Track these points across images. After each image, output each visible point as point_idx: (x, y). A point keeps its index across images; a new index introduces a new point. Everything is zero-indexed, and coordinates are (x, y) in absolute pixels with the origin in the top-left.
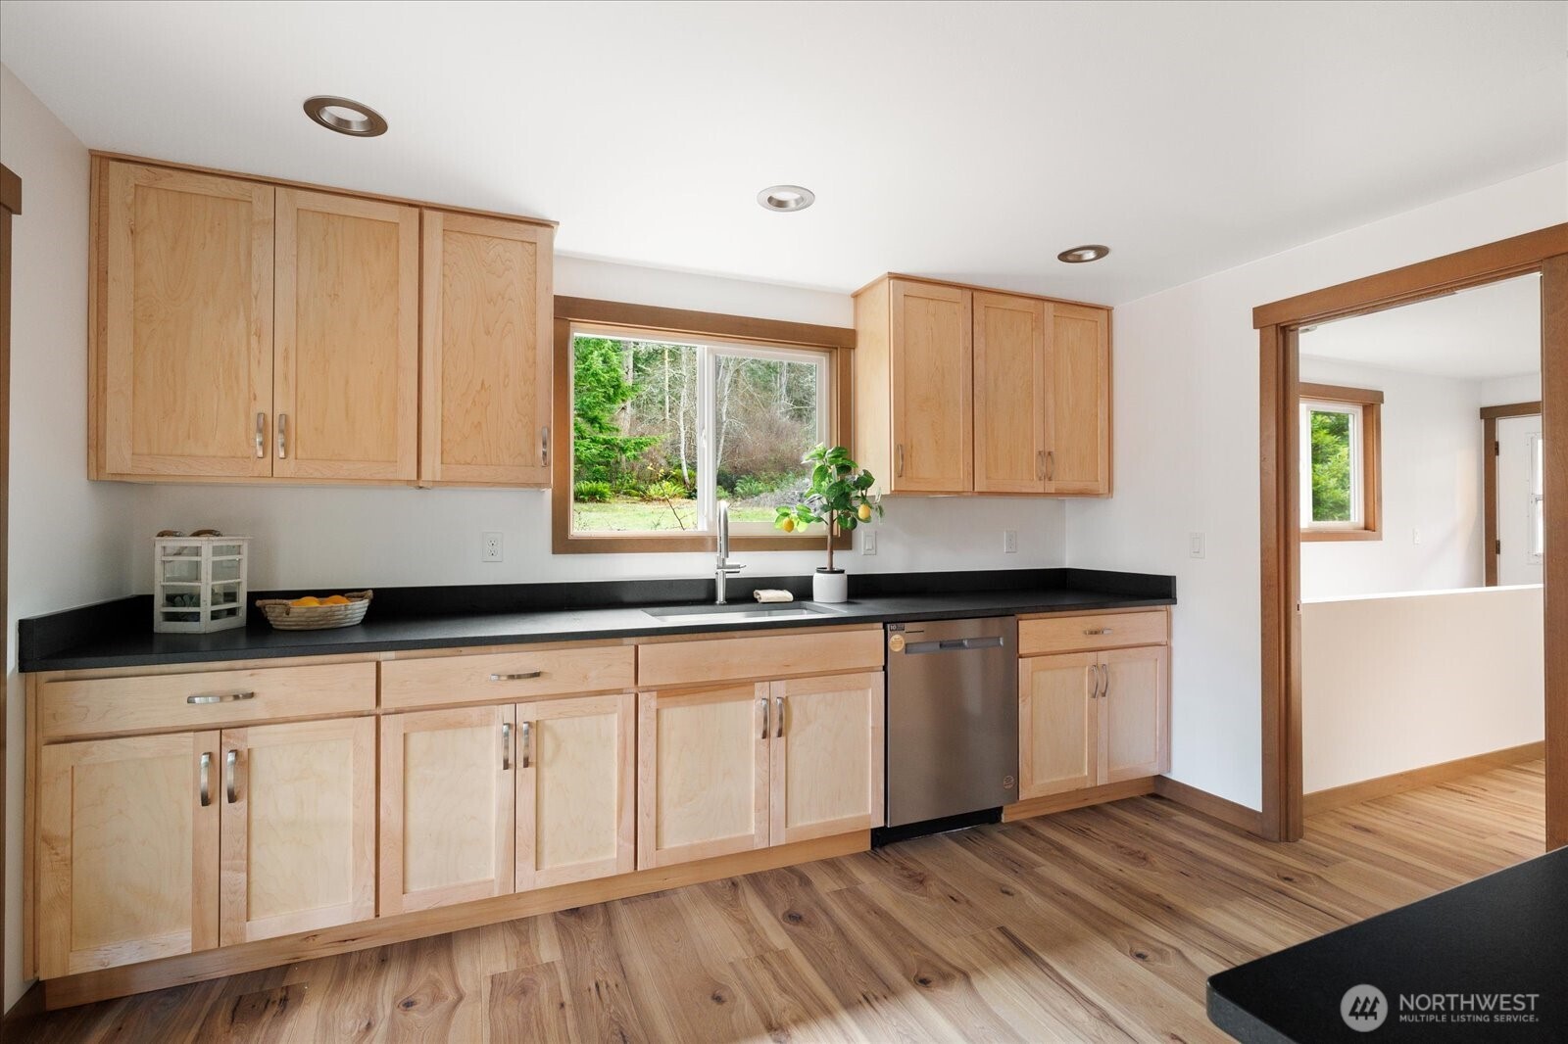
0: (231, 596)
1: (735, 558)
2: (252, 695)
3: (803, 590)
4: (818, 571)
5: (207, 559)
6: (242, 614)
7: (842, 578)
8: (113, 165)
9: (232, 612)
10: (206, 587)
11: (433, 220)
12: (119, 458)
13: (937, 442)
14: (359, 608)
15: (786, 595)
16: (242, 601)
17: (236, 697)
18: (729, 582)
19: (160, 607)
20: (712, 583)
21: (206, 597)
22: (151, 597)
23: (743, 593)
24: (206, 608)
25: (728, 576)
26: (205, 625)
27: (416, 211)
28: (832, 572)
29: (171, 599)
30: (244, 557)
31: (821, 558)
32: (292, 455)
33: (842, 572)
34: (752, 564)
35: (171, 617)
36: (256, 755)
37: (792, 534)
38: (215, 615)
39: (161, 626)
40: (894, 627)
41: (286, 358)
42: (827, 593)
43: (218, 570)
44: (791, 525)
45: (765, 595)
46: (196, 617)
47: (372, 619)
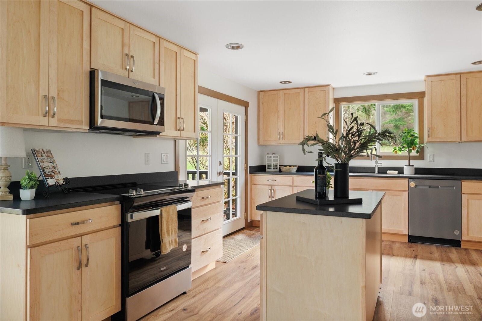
0: (276, 166)
1: (380, 161)
3: (400, 170)
4: (405, 166)
5: (272, 158)
6: (278, 169)
7: (413, 168)
8: (260, 93)
9: (277, 168)
10: (272, 163)
11: (306, 90)
12: (261, 142)
13: (445, 126)
14: (295, 169)
15: (396, 172)
16: (278, 167)
17: (274, 181)
18: (379, 168)
19: (267, 167)
20: (375, 168)
21: (272, 165)
22: (265, 166)
23: (382, 170)
24: (272, 167)
25: (379, 166)
26: (272, 170)
27: (303, 89)
28: (409, 166)
29: (268, 166)
30: (278, 158)
31: (406, 162)
32: (284, 139)
33: (413, 166)
34: (385, 163)
35: (268, 168)
36: (276, 191)
37: (397, 155)
38: (274, 169)
39: (267, 170)
40: (411, 180)
41: (283, 121)
42: (407, 172)
43: (274, 161)
44: (396, 152)
45: (389, 172)
46: (271, 168)
47: (298, 171)
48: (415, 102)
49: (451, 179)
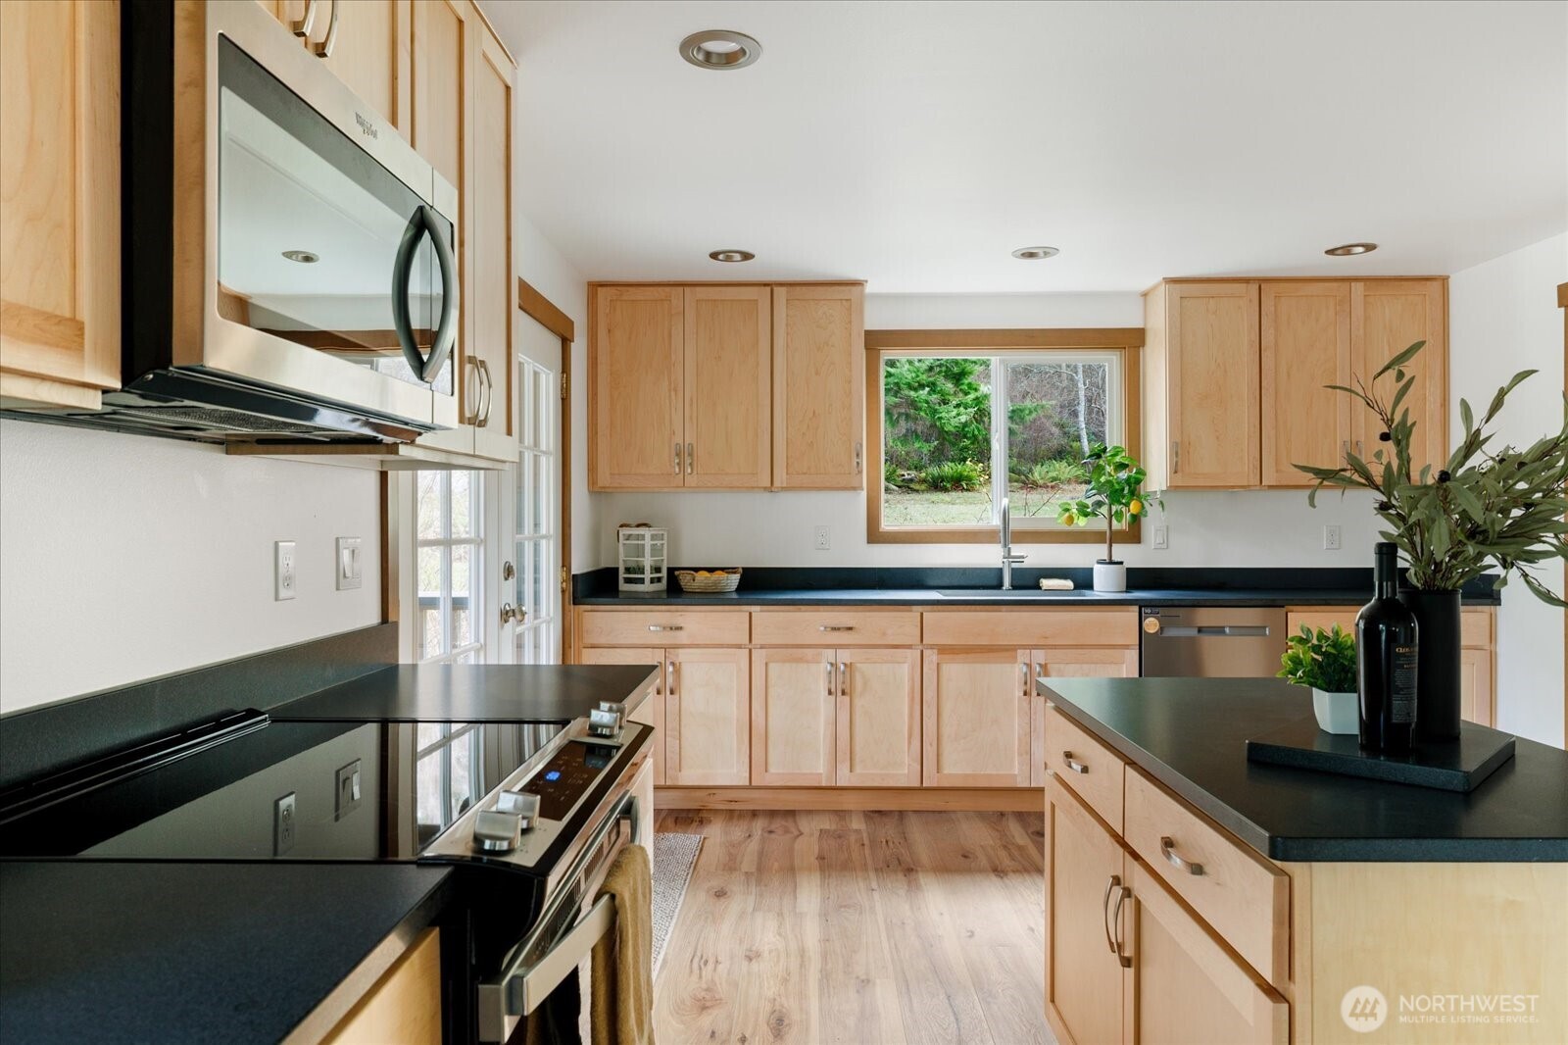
0: (658, 570)
1: (1017, 550)
2: (680, 628)
3: (1083, 579)
4: (1098, 563)
5: (648, 543)
6: (665, 581)
7: (1120, 570)
8: (599, 289)
9: (659, 580)
10: (648, 562)
11: (780, 292)
12: (604, 479)
13: (1218, 438)
14: (735, 579)
15: (1069, 584)
16: (664, 574)
17: (671, 629)
18: (1014, 571)
19: (622, 575)
20: (1000, 570)
21: (647, 569)
22: (617, 569)
23: (1028, 579)
24: (648, 575)
25: (1014, 565)
26: (647, 587)
27: (768, 289)
28: (1111, 562)
29: (628, 570)
30: (665, 542)
31: (1101, 551)
32: (695, 472)
33: (1121, 563)
34: (1035, 556)
35: (628, 581)
36: (684, 666)
37: (1072, 528)
38: (652, 581)
39: (623, 587)
40: (1148, 610)
41: (691, 405)
42: (1106, 583)
43: (655, 550)
44: (1071, 519)
45: (1046, 583)
46: (642, 581)
47: (742, 588)
48: (1111, 363)
49: (1260, 603)
